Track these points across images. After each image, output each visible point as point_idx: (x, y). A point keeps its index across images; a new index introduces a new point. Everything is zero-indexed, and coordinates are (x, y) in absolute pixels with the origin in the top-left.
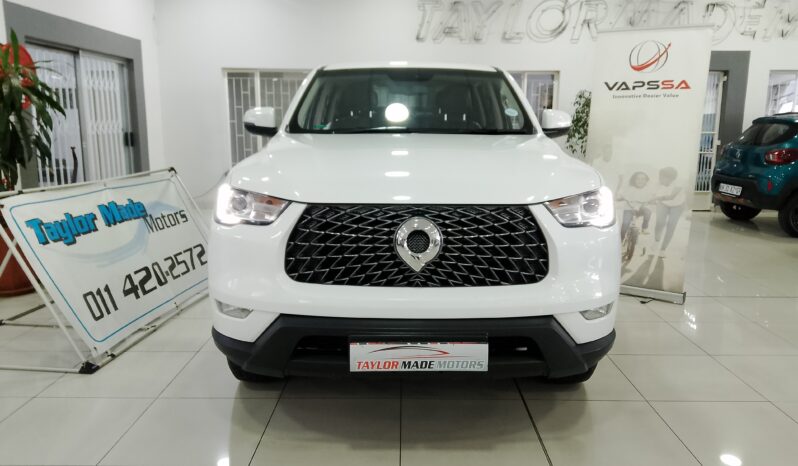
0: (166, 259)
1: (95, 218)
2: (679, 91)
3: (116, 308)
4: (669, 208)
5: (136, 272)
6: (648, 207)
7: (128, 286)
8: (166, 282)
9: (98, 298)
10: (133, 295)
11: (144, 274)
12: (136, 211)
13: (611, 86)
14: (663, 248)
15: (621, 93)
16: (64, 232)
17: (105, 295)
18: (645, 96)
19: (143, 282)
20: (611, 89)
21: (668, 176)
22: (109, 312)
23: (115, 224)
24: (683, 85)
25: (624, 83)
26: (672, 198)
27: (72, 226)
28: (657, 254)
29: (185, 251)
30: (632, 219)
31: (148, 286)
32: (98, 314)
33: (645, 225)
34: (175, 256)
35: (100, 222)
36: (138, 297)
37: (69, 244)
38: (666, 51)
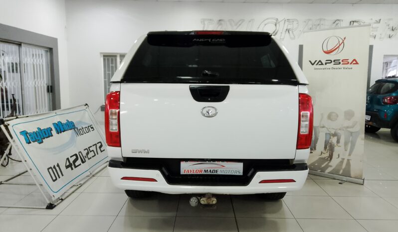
0: (85, 150)
1: (51, 130)
2: (352, 66)
3: (63, 175)
4: (351, 133)
5: (71, 157)
6: (339, 131)
7: (68, 164)
8: (85, 161)
9: (54, 170)
10: (70, 168)
11: (75, 157)
12: (70, 126)
13: (313, 63)
14: (350, 155)
15: (318, 67)
16: (38, 137)
17: (57, 168)
18: (333, 68)
19: (75, 161)
20: (313, 64)
21: (349, 115)
22: (59, 177)
23: (61, 133)
24: (354, 62)
25: (320, 61)
26: (352, 127)
27: (41, 133)
28: (346, 158)
29: (93, 145)
30: (330, 138)
31: (77, 164)
32: (54, 178)
33: (338, 142)
34: (89, 148)
35: (54, 132)
36: (72, 169)
37: (40, 143)
38: (343, 42)
